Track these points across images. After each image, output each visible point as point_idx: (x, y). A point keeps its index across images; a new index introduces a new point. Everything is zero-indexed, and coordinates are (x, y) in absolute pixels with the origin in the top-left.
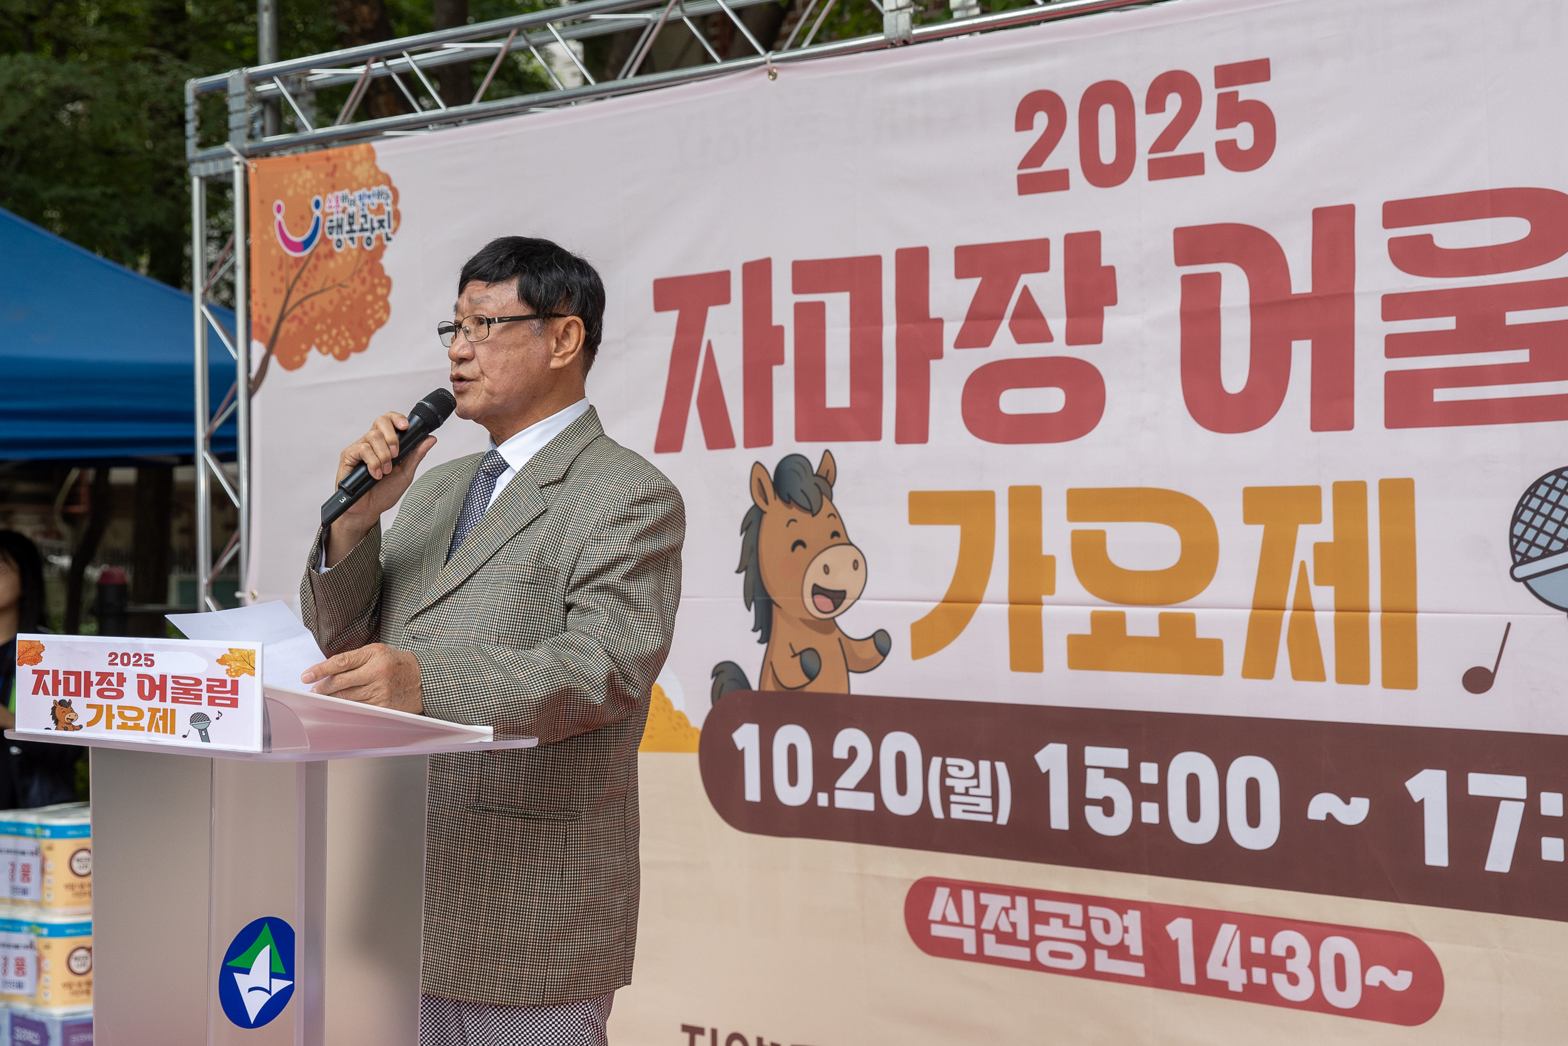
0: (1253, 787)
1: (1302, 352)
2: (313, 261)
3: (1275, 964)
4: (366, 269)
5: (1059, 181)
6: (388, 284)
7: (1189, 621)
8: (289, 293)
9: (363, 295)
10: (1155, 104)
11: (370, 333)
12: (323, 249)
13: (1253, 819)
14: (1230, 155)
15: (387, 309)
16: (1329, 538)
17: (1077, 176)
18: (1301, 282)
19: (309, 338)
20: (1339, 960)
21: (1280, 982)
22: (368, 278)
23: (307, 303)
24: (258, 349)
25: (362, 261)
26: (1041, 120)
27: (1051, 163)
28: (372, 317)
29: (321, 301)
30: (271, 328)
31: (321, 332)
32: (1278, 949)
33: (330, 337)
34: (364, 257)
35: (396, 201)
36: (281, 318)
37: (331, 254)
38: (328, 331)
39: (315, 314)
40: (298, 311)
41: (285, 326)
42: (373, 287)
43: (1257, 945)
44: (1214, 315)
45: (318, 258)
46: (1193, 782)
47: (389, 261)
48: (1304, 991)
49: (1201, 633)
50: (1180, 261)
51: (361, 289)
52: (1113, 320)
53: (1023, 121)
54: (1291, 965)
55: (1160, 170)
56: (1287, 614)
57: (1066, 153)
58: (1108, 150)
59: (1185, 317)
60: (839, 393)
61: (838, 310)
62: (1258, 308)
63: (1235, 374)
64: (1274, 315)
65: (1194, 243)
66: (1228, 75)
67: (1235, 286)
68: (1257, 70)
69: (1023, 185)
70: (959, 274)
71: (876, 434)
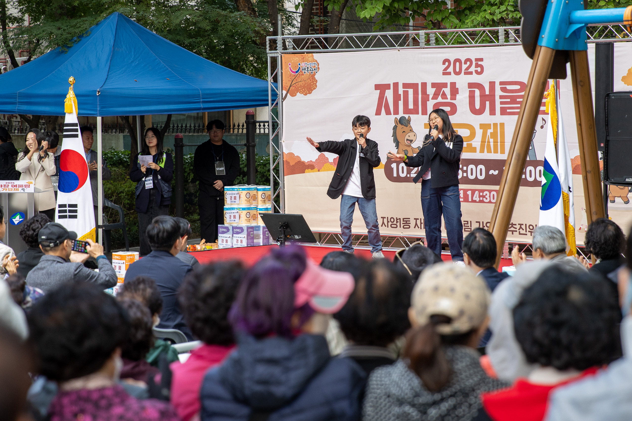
0: (481, 169)
1: (488, 103)
2: (298, 75)
3: (484, 197)
4: (311, 78)
5: (449, 74)
6: (317, 81)
7: (471, 144)
8: (292, 81)
9: (311, 83)
10: (465, 63)
11: (312, 90)
12: (301, 73)
13: (481, 175)
14: (477, 72)
15: (316, 86)
16: (492, 131)
17: (452, 73)
18: (487, 92)
19: (297, 90)
20: (494, 195)
21: (484, 199)
22: (312, 80)
23: (297, 84)
24: (285, 92)
25: (310, 76)
26: (447, 63)
27: (448, 71)
28: (313, 87)
29: (301, 83)
30: (288, 88)
31: (300, 90)
32: (484, 194)
33: (302, 91)
34: (311, 76)
35: (318, 65)
36: (290, 86)
38: (302, 89)
39: (299, 86)
40: (295, 85)
41: (291, 88)
42: (313, 81)
43: (481, 194)
44: (474, 97)
45: (300, 75)
46: (472, 169)
47: (317, 77)
48: (488, 200)
49: (473, 146)
50: (469, 88)
51: (310, 82)
52: (458, 97)
53: (444, 63)
54: (486, 197)
55: (466, 73)
56: (486, 143)
57: (451, 69)
58: (458, 70)
59: (470, 97)
60: (411, 106)
61: (411, 91)
62: (481, 96)
63: (477, 106)
64: (483, 97)
65: (471, 85)
66: (477, 60)
67: (477, 93)
68: (481, 60)
69: (444, 74)
70: (432, 87)
71: (418, 113)
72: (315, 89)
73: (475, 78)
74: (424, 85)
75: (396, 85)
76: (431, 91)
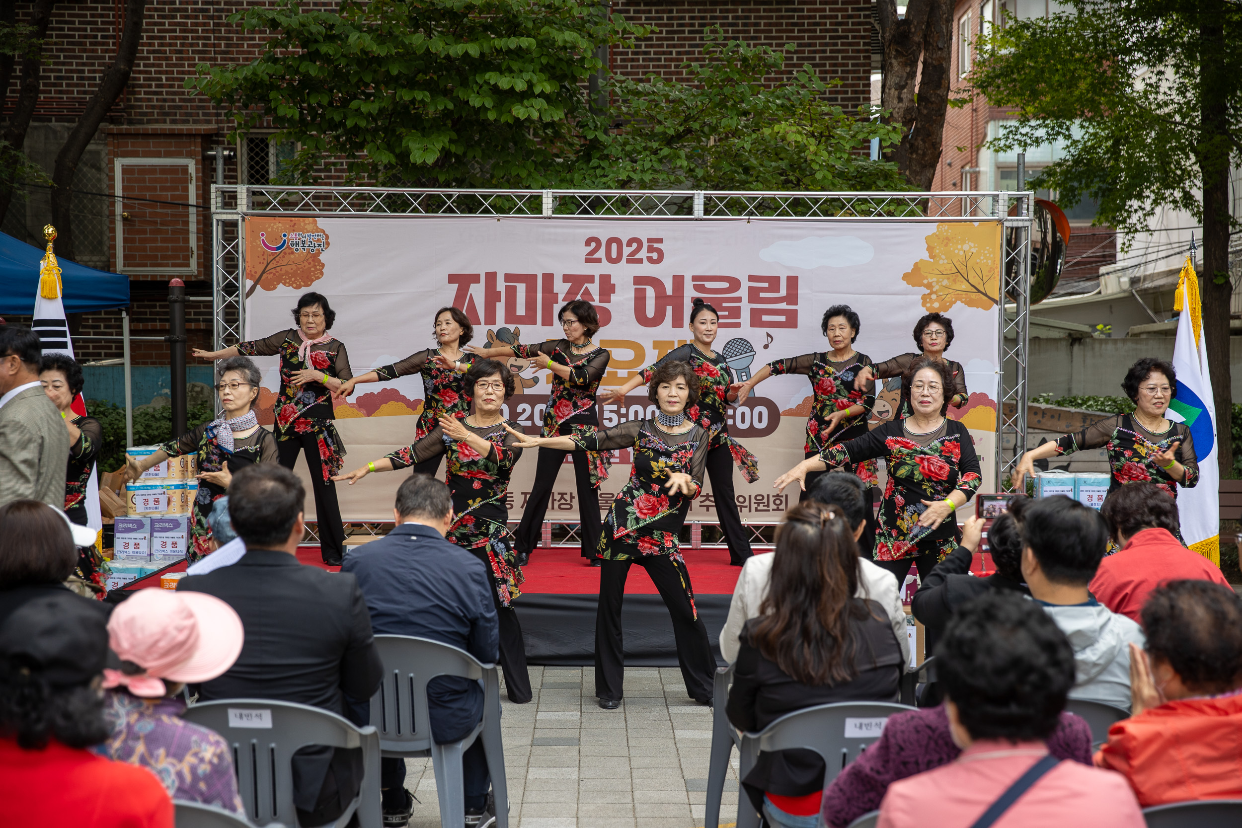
1: (669, 309)
2: (282, 254)
4: (311, 260)
5: (599, 260)
6: (323, 265)
8: (268, 264)
9: (310, 268)
10: (629, 245)
11: (312, 281)
12: (288, 251)
14: (650, 260)
15: (322, 274)
17: (604, 260)
18: (669, 292)
22: (312, 263)
23: (278, 269)
24: (249, 283)
26: (593, 245)
27: (596, 256)
29: (288, 268)
30: (257, 276)
33: (290, 281)
34: (310, 255)
35: (327, 237)
36: (263, 272)
37: (293, 253)
38: (290, 278)
39: (283, 272)
40: (273, 271)
41: (265, 276)
42: (315, 266)
44: (645, 298)
45: (285, 253)
46: (636, 412)
47: (322, 257)
50: (634, 284)
51: (307, 266)
52: (613, 297)
53: (588, 243)
55: (630, 261)
57: (601, 254)
58: (614, 255)
59: (636, 298)
60: (521, 311)
61: (521, 288)
62: (657, 298)
63: (650, 312)
64: (662, 299)
65: (638, 280)
66: (650, 240)
67: (650, 292)
68: (660, 241)
69: (587, 261)
70: (564, 281)
71: (535, 323)
72: (318, 278)
73: (646, 270)
74: (548, 278)
75: (491, 277)
76: (561, 288)
